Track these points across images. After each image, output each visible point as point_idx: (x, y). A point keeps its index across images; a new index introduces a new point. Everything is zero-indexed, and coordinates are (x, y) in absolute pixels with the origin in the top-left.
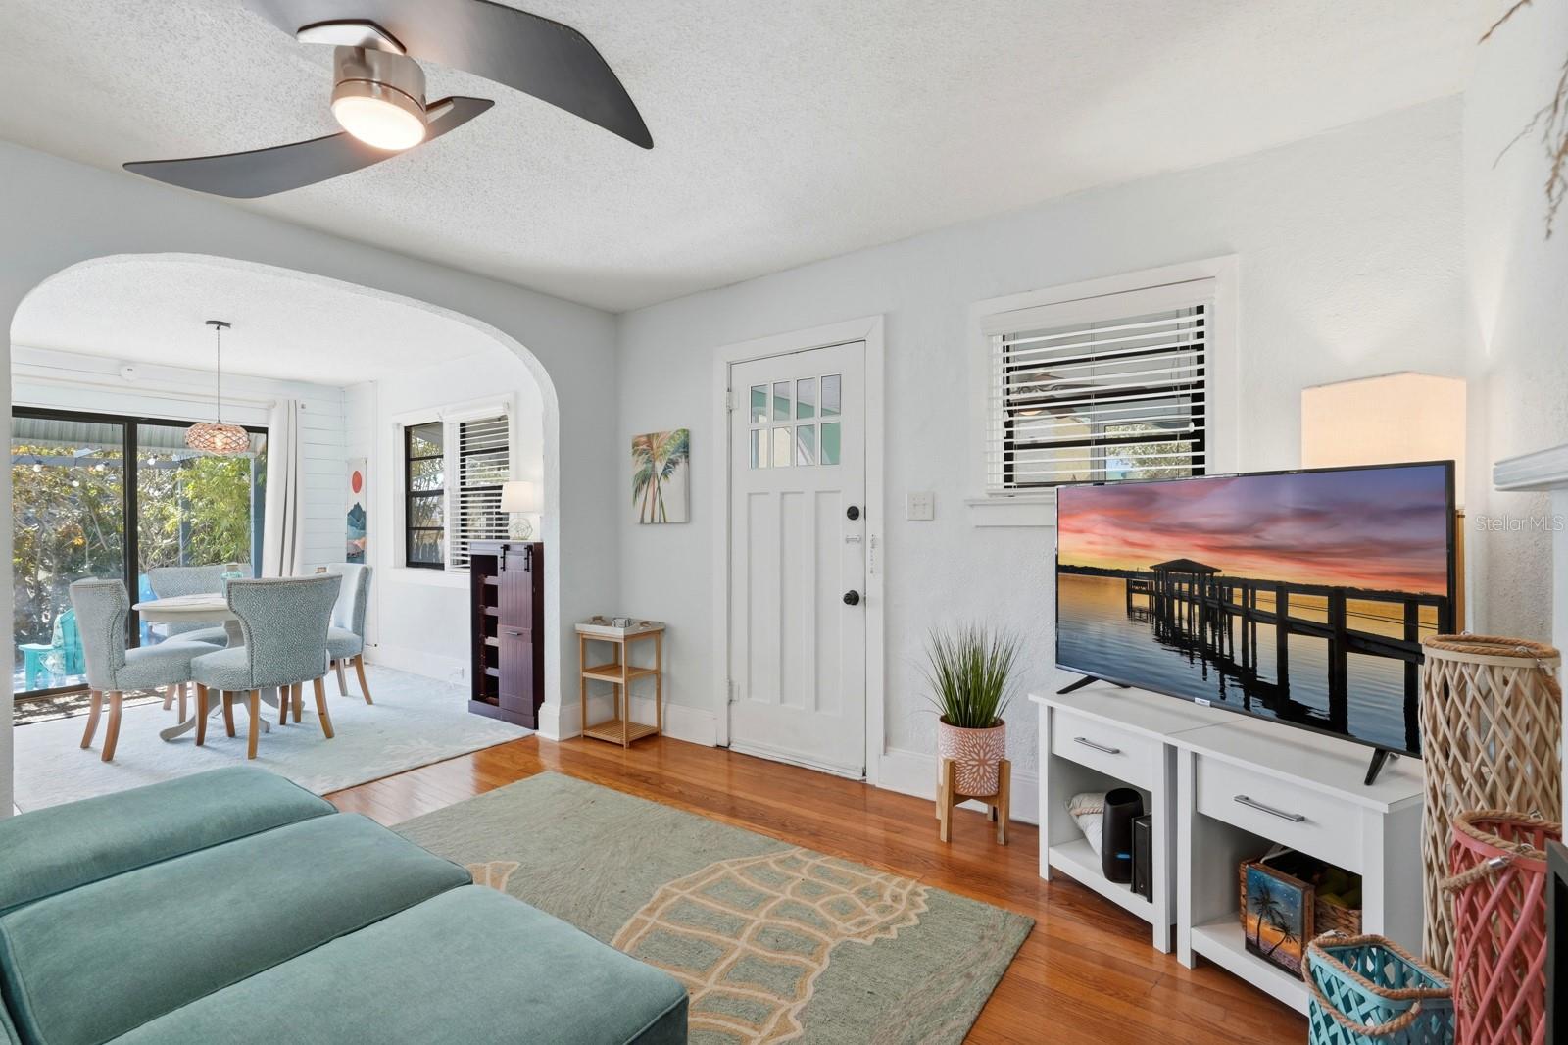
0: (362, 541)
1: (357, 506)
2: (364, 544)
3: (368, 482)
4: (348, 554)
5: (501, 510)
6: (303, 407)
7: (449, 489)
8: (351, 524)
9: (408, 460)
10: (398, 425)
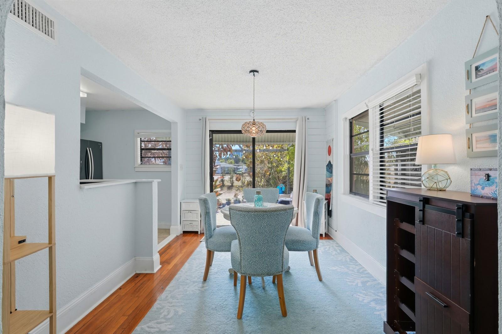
0: (331, 178)
1: (330, 162)
2: (332, 180)
3: (334, 150)
4: (326, 184)
5: (416, 162)
6: (308, 119)
7: (372, 150)
8: (327, 170)
9: (351, 136)
10: (346, 119)
